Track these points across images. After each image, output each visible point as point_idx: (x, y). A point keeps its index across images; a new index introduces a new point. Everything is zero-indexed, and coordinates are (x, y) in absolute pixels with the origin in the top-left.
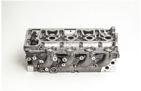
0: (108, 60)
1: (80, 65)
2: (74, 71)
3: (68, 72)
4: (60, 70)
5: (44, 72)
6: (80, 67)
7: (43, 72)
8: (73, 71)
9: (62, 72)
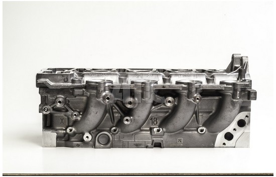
0: (231, 107)
1: (165, 128)
2: (152, 144)
3: (137, 146)
4: (120, 141)
5: (82, 147)
6: (166, 132)
7: (78, 146)
8: (149, 145)
9: (123, 146)
